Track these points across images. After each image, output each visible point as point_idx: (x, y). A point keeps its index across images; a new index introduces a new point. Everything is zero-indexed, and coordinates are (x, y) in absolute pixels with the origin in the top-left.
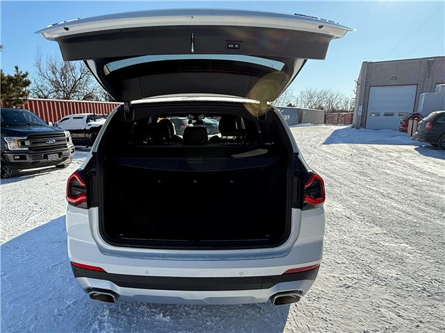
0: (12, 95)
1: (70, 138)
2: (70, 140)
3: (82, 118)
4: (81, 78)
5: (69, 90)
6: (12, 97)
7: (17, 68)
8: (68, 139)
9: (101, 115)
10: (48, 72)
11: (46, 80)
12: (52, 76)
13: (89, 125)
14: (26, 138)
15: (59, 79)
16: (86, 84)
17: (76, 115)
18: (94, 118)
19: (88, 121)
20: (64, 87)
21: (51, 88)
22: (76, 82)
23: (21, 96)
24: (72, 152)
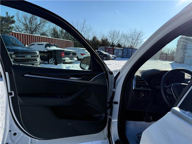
0: (3, 28)
1: (39, 55)
2: (39, 57)
3: (43, 45)
4: (40, 24)
5: (33, 30)
6: (3, 29)
7: (7, 13)
8: (38, 56)
9: (53, 44)
10: (22, 19)
11: (21, 23)
12: (24, 21)
13: (47, 49)
14: (13, 53)
15: (28, 24)
16: (42, 28)
17: (39, 43)
18: (49, 45)
19: (46, 47)
20: (30, 28)
21: (23, 27)
22: (37, 26)
23: (9, 29)
24: (40, 64)
